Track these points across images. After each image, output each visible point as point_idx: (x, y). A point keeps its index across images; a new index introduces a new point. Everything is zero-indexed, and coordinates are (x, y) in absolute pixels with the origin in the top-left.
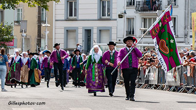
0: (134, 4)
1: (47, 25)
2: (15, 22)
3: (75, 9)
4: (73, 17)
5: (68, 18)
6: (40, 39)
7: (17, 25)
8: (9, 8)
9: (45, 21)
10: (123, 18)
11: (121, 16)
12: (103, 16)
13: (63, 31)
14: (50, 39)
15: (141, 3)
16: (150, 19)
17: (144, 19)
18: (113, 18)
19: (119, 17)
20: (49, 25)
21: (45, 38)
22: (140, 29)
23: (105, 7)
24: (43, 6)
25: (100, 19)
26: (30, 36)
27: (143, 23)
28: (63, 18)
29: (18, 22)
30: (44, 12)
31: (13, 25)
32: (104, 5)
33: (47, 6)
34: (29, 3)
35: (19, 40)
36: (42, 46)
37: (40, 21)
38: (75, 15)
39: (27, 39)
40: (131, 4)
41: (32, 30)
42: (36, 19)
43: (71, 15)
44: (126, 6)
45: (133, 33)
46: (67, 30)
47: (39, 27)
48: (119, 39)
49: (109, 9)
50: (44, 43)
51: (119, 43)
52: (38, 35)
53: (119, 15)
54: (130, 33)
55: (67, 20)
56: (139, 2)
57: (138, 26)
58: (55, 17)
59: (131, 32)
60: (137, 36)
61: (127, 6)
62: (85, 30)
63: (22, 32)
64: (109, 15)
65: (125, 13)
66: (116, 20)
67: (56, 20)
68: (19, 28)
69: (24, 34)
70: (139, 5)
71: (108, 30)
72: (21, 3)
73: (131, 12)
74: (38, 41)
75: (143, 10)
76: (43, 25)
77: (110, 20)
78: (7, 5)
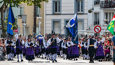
0: (99, 3)
1: (40, 18)
2: (18, 16)
3: (59, 7)
4: (58, 12)
5: (54, 13)
6: (36, 28)
7: (20, 18)
8: (15, 6)
9: (39, 15)
10: (92, 13)
11: (90, 12)
12: (78, 11)
13: (51, 22)
14: (42, 27)
15: (104, 2)
16: (110, 13)
17: (106, 13)
18: (85, 13)
19: (89, 12)
20: (41, 18)
21: (39, 27)
22: (103, 21)
23: (80, 5)
24: (38, 5)
26: (29, 26)
27: (105, 16)
28: (51, 13)
29: (20, 16)
30: (38, 9)
31: (17, 18)
32: (79, 4)
33: (40, 5)
34: (28, 3)
35: (21, 28)
36: (37, 32)
37: (36, 15)
38: (59, 11)
39: (27, 28)
40: (97, 3)
41: (30, 22)
42: (33, 14)
43: (56, 11)
44: (93, 4)
45: (99, 23)
46: (54, 21)
47: (35, 19)
48: (89, 27)
49: (82, 7)
50: (38, 30)
51: (89, 30)
52: (34, 24)
53: (89, 11)
54: (96, 23)
55: (54, 14)
56: (103, 2)
58: (46, 12)
60: (102, 25)
61: (95, 4)
62: (66, 21)
63: (23, 23)
64: (82, 11)
65: (93, 9)
66: (87, 14)
67: (46, 15)
68: (21, 20)
69: (25, 24)
70: (102, 3)
72: (22, 3)
74: (34, 29)
75: (106, 7)
76: (38, 18)
77: (83, 14)
78: (13, 4)
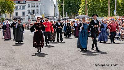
25: (23, 16)
57: (31, 18)
59: (29, 19)
71: (25, 18)
73: (29, 15)
